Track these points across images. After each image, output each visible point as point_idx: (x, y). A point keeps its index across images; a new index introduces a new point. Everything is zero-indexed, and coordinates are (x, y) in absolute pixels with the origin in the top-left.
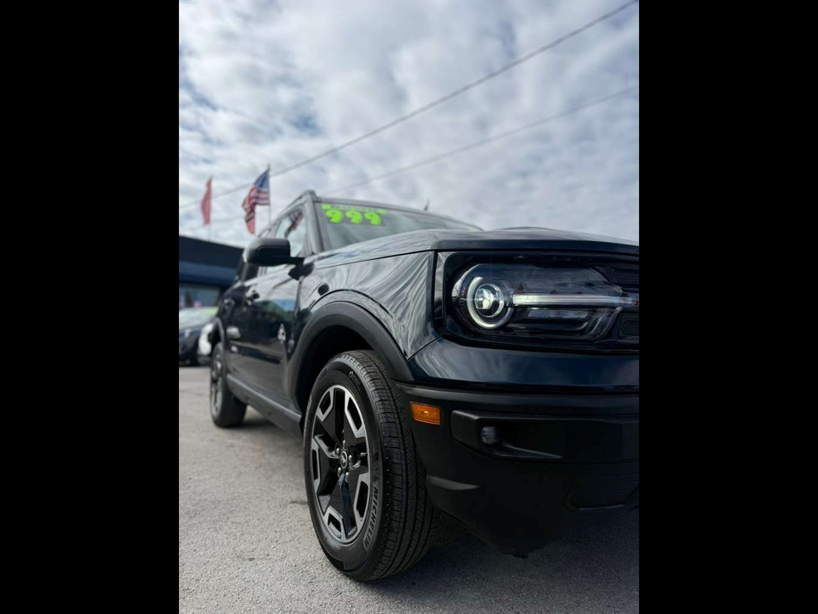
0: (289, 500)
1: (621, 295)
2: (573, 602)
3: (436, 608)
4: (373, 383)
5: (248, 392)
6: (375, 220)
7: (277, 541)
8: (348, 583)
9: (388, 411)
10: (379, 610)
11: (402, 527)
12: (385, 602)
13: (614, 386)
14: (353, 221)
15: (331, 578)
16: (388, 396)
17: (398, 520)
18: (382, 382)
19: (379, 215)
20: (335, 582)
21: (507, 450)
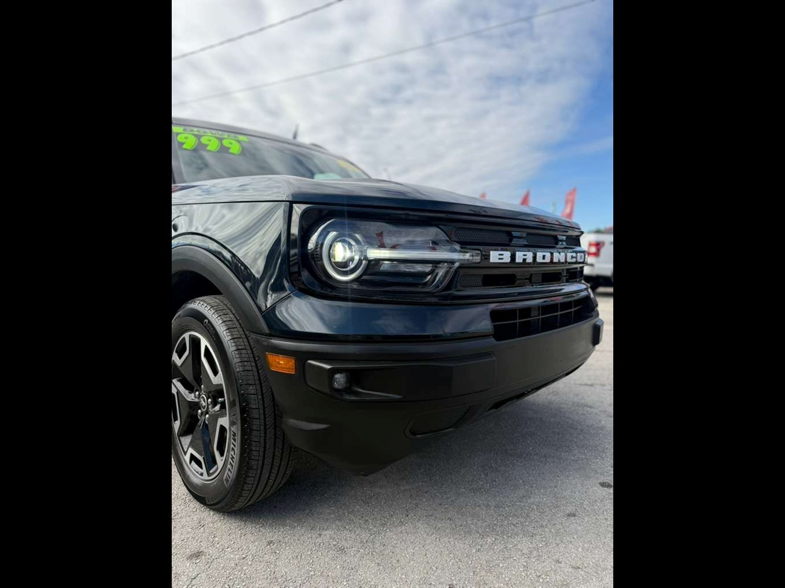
1: (458, 251)
2: (413, 505)
3: (295, 527)
4: (229, 332)
6: (235, 149)
8: (211, 515)
9: (245, 359)
10: (241, 536)
11: (261, 464)
12: (247, 527)
14: (209, 148)
15: (194, 513)
16: (245, 345)
17: (257, 458)
18: (238, 331)
19: (239, 141)
20: (198, 516)
21: (356, 393)
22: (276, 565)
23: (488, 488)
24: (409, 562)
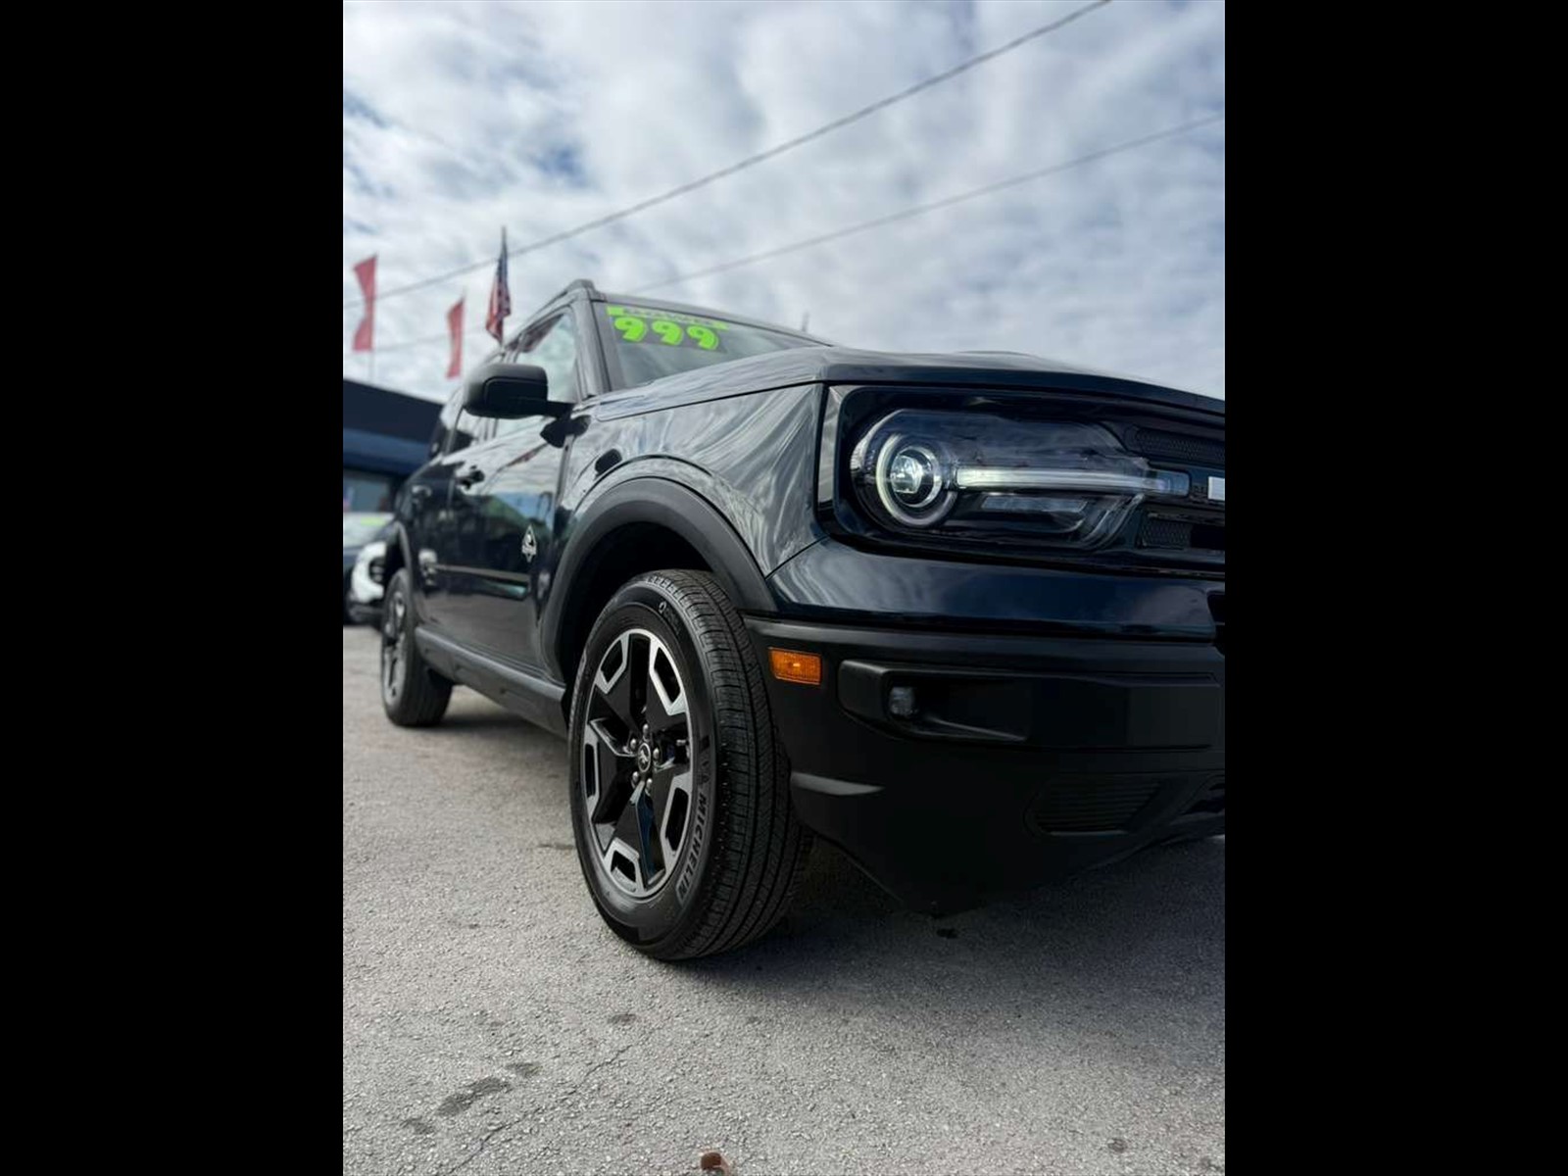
0: (536, 843)
1: (1145, 473)
2: (1030, 1001)
3: (797, 1003)
4: (702, 621)
5: (458, 655)
6: (708, 341)
7: (518, 902)
8: (646, 965)
9: (729, 667)
10: (699, 1003)
11: (746, 862)
12: (710, 991)
13: (1123, 627)
14: (665, 339)
15: (617, 957)
16: (729, 644)
17: (739, 849)
18: (718, 621)
19: (714, 331)
20: (623, 962)
21: (932, 726)
22: (765, 1055)
23: (1193, 993)
24: (1027, 1090)
